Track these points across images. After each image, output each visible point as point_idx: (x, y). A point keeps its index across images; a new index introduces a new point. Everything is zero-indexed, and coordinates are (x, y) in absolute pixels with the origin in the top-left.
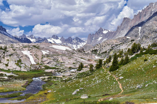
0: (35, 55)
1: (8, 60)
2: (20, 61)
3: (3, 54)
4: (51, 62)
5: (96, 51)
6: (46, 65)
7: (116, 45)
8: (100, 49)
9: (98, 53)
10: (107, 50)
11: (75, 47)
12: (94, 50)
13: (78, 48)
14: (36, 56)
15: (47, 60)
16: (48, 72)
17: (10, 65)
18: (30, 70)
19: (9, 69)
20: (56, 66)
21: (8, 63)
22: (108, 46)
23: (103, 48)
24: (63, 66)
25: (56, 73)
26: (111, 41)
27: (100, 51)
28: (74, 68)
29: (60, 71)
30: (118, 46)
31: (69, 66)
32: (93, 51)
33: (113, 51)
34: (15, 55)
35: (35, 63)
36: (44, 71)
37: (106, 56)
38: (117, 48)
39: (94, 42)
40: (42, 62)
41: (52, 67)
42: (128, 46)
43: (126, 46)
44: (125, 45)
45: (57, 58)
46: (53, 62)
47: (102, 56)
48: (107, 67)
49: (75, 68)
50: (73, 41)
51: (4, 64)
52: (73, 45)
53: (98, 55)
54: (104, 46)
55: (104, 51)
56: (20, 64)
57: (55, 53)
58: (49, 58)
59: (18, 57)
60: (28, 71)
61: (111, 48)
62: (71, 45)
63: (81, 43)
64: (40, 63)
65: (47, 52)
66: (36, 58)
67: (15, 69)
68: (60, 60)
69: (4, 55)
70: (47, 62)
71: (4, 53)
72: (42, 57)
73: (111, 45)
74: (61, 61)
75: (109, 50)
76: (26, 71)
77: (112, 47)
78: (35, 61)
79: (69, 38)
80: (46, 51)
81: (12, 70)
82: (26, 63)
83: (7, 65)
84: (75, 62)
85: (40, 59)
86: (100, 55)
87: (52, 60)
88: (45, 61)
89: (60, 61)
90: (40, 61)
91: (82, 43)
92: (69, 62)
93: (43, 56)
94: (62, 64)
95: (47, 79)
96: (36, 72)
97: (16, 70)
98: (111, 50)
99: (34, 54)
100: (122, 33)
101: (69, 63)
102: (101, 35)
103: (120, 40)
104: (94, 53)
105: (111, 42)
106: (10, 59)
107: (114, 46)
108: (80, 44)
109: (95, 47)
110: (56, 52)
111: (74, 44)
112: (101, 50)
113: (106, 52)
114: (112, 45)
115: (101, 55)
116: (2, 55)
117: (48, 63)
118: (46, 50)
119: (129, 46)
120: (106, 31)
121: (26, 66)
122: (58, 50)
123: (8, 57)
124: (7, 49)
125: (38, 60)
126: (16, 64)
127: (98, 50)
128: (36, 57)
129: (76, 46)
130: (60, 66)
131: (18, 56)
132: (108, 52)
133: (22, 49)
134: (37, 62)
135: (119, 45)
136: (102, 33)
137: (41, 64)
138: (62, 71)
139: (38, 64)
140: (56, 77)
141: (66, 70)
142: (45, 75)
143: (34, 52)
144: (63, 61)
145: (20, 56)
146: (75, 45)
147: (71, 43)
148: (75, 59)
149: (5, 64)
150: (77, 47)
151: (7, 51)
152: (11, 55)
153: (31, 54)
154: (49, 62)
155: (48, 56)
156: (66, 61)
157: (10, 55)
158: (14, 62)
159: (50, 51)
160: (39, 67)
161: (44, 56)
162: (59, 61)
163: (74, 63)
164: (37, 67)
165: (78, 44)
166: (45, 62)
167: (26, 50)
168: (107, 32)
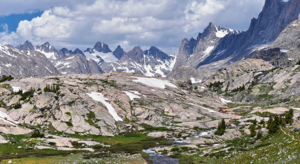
0: (115, 102)
1: (68, 114)
2: (91, 115)
3: (56, 102)
4: (151, 116)
5: (218, 85)
6: (142, 122)
7: (265, 73)
8: (227, 82)
9: (224, 89)
10: (245, 84)
11: (151, 71)
12: (213, 83)
13: (156, 72)
14: (118, 103)
15: (144, 112)
16: (157, 136)
17: (77, 125)
18: (120, 134)
19: (77, 133)
20: (163, 123)
21: (70, 120)
22: (246, 73)
23: (235, 78)
24: (179, 125)
25: (174, 140)
26: (251, 62)
27: (228, 86)
28: (204, 129)
29: (180, 136)
30: (268, 75)
31: (192, 124)
32: (211, 85)
33: (258, 85)
34: (79, 103)
35: (121, 120)
36: (145, 134)
37: (243, 97)
38: (267, 78)
39: (195, 58)
40: (134, 115)
41: (158, 126)
42: (291, 76)
43: (288, 75)
44: (285, 72)
45: (161, 107)
46: (156, 115)
47: (236, 97)
48: (292, 130)
49: (207, 129)
50: (144, 56)
51: (62, 122)
52: (145, 66)
53: (224, 95)
54: (237, 76)
55: (237, 85)
56: (94, 122)
57: (153, 97)
58: (146, 109)
59: (86, 107)
60: (116, 136)
61: (252, 80)
62: (140, 66)
63: (164, 62)
64: (129, 119)
65: (136, 95)
66: (120, 109)
67: (89, 131)
68: (168, 112)
69: (58, 104)
70: (144, 116)
71: (57, 98)
72: (131, 107)
73: (252, 72)
74: (171, 114)
75: (249, 85)
76: (113, 135)
77: (256, 78)
78: (118, 114)
79: (134, 49)
80: (133, 93)
81: (82, 134)
82: (106, 120)
83: (70, 124)
84: (200, 116)
85: (129, 111)
86: (229, 95)
87: (153, 113)
88: (139, 115)
89: (169, 114)
90: (130, 114)
91: (166, 61)
92: (188, 115)
93: (132, 104)
94: (175, 120)
95: (171, 151)
96: (133, 138)
97: (91, 133)
98: (253, 84)
99: (114, 99)
100: (263, 36)
101: (188, 118)
102: (212, 42)
103: (264, 57)
104: (215, 91)
105: (250, 65)
106: (71, 112)
107: (260, 75)
108: (162, 62)
109: (215, 77)
110: (153, 95)
111: (147, 64)
112: (229, 83)
113: (242, 89)
114: (254, 73)
115: (232, 96)
116: (54, 102)
117: (146, 119)
118: (132, 90)
119: (294, 74)
120: (222, 30)
121: (108, 125)
122: (154, 90)
123: (66, 106)
124: (59, 91)
125: (124, 112)
126: (86, 121)
127: (222, 83)
128: (120, 107)
129: (153, 68)
130: (172, 125)
131: (85, 105)
132: (246, 88)
133: (85, 88)
134: (123, 115)
135: (271, 73)
136: (215, 37)
137: (133, 121)
138: (183, 135)
139: (126, 120)
140: (187, 148)
141: (190, 132)
142: (158, 143)
143: (112, 94)
144: (175, 115)
145: (90, 105)
146: (149, 66)
147: (139, 62)
148: (196, 108)
149: (65, 122)
150: (155, 70)
151: (63, 95)
152: (73, 102)
153: (107, 99)
154: (148, 117)
155: (141, 104)
156: (180, 114)
157: (70, 104)
158: (82, 117)
159: (140, 91)
160: (132, 127)
161: (134, 104)
162: (166, 113)
163: (198, 119)
164: (129, 127)
165: (157, 64)
166: (141, 117)
167: (93, 91)
168: (226, 33)
